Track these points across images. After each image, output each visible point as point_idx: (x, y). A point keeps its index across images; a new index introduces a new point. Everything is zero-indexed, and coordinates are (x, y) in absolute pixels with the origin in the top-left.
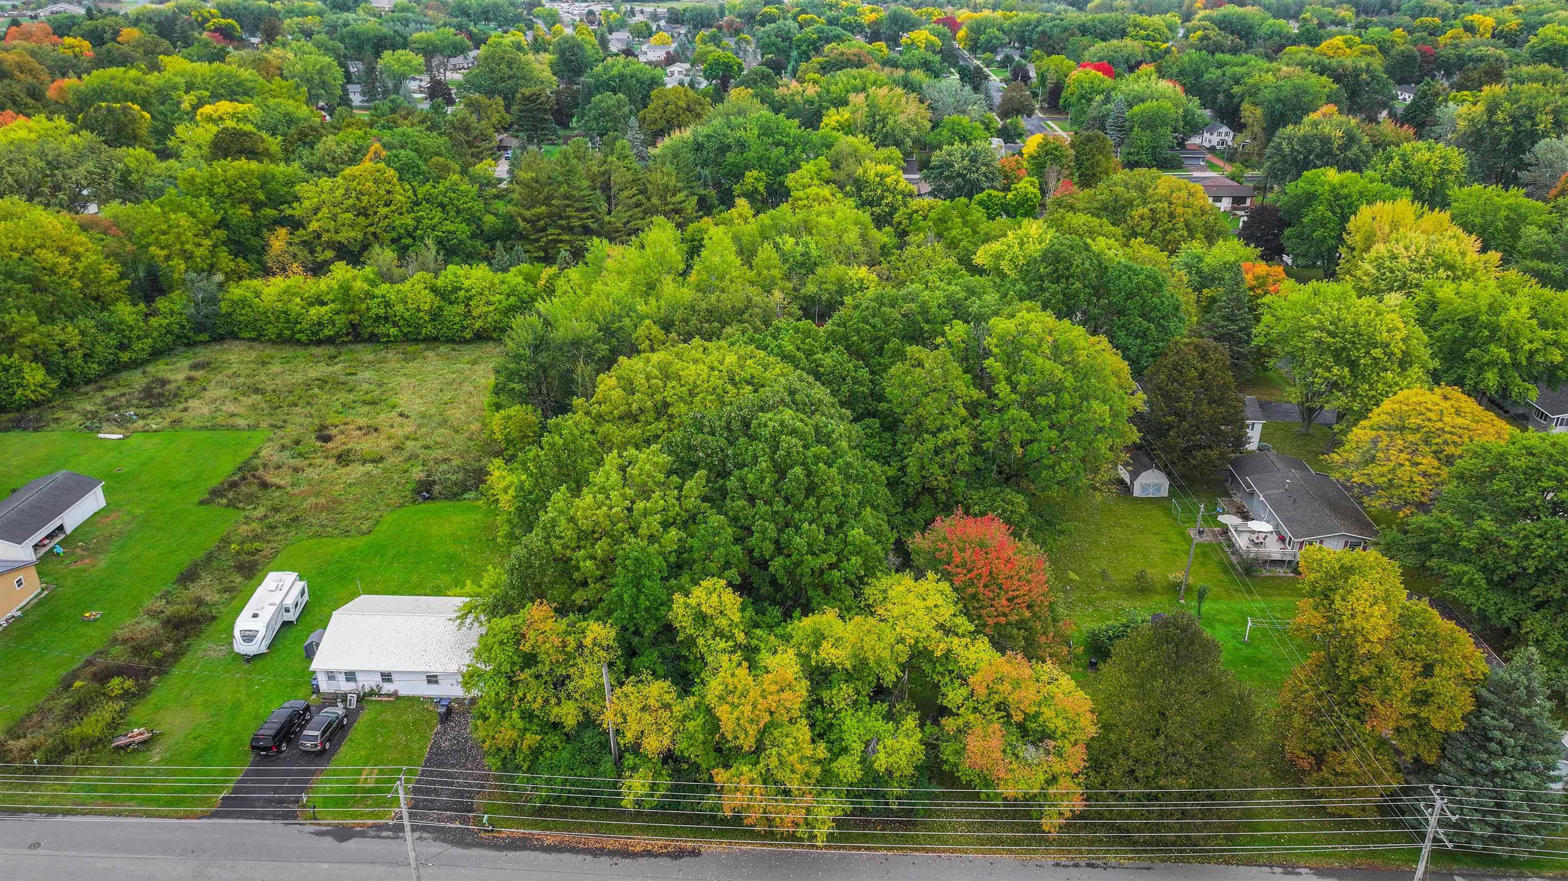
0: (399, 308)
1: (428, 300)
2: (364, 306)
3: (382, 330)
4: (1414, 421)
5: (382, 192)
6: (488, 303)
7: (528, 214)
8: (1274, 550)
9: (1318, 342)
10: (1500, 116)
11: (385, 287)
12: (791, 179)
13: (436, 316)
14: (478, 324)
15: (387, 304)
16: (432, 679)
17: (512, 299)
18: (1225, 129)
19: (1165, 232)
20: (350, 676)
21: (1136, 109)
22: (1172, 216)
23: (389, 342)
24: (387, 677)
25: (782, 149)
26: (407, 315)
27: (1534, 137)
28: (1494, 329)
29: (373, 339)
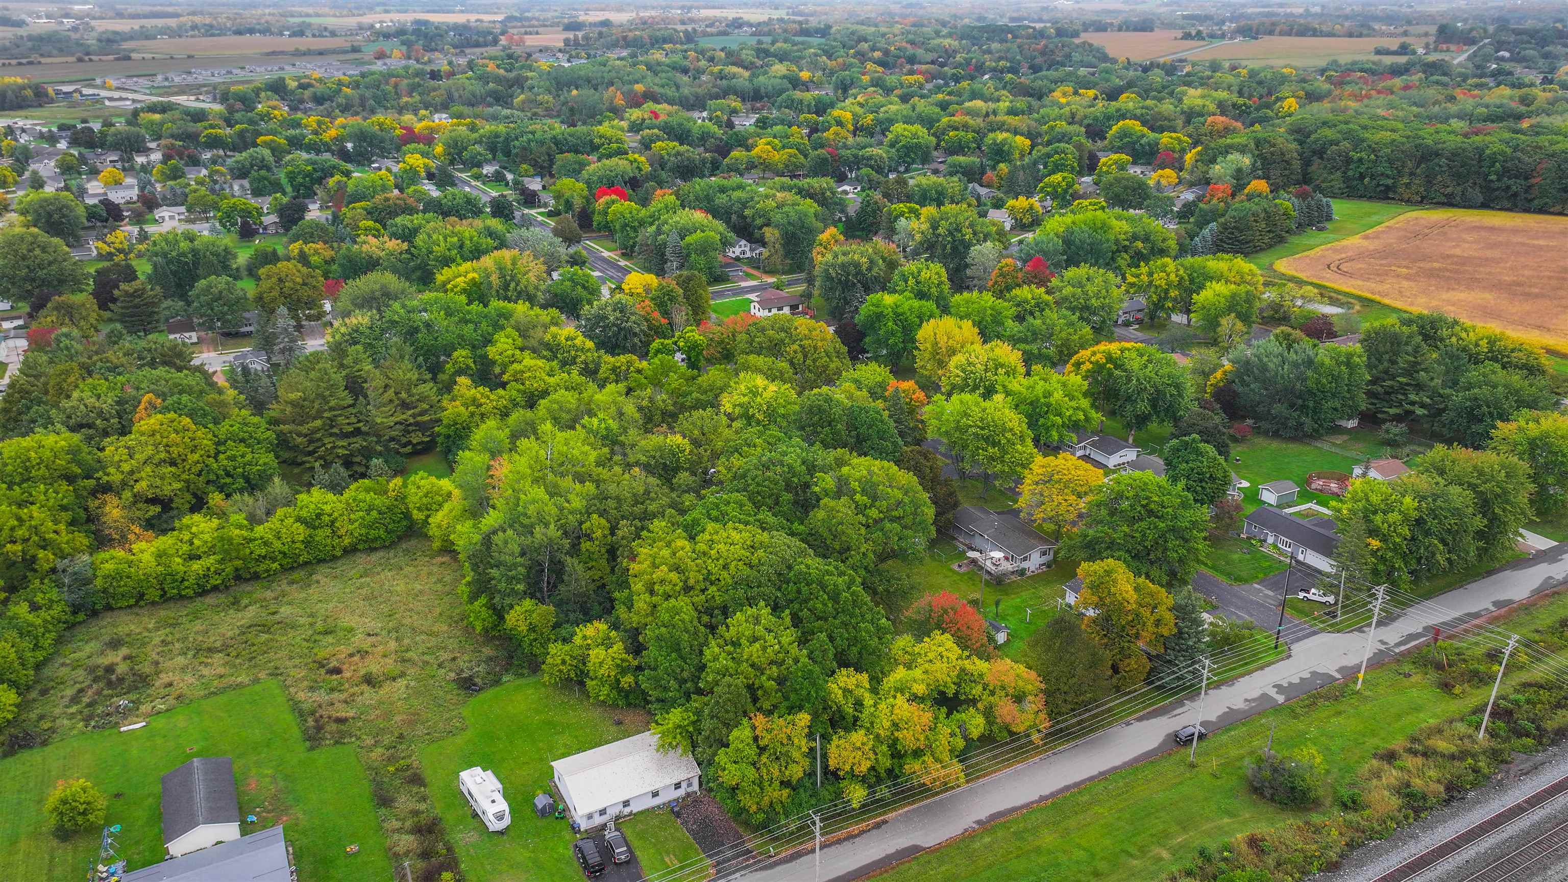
0: (277, 545)
1: (301, 532)
2: (248, 551)
3: (263, 567)
4: (1056, 477)
5: (187, 440)
6: (351, 522)
7: (304, 429)
8: (1007, 566)
9: (976, 435)
10: (941, 230)
11: (259, 530)
12: (492, 352)
13: (307, 543)
14: (347, 541)
15: (266, 544)
16: (655, 794)
17: (374, 513)
18: (743, 242)
19: (814, 361)
20: (603, 812)
21: (688, 239)
22: (815, 348)
23: (270, 577)
24: (626, 803)
25: (471, 326)
26: (285, 549)
27: (967, 246)
28: (1048, 405)
29: (256, 577)
